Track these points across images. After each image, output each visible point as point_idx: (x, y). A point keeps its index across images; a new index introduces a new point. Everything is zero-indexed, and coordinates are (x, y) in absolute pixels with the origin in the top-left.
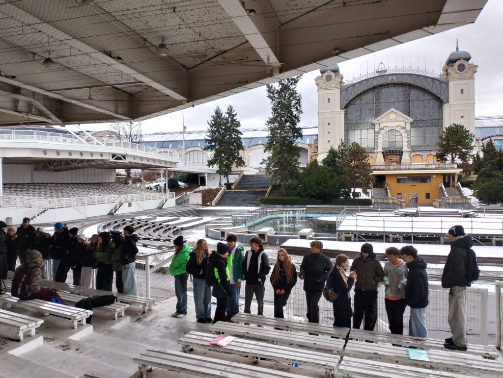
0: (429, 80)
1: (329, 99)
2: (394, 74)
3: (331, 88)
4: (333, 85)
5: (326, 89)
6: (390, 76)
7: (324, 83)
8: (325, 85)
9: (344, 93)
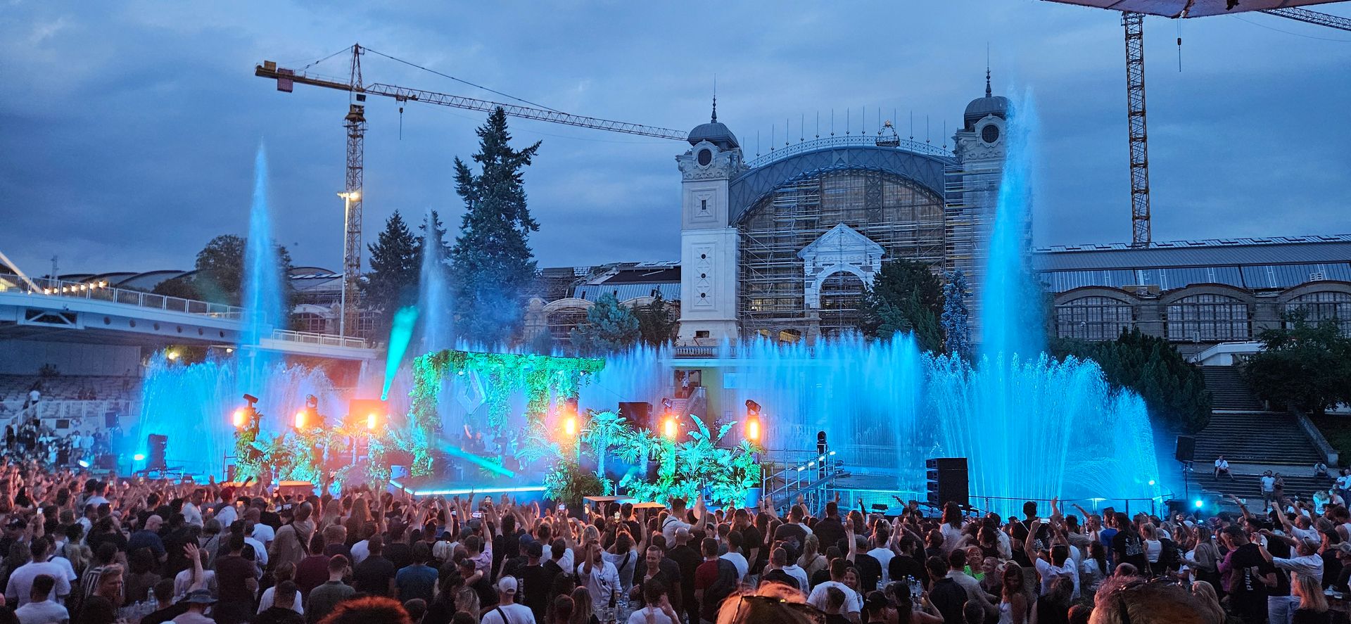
0: (919, 162)
1: (704, 202)
2: (843, 149)
3: (709, 179)
4: (713, 172)
5: (699, 179)
6: (835, 154)
7: (693, 167)
8: (697, 171)
9: (736, 189)
